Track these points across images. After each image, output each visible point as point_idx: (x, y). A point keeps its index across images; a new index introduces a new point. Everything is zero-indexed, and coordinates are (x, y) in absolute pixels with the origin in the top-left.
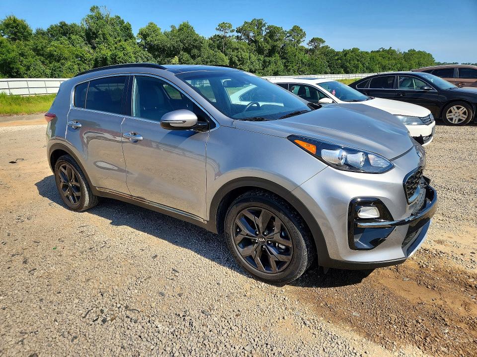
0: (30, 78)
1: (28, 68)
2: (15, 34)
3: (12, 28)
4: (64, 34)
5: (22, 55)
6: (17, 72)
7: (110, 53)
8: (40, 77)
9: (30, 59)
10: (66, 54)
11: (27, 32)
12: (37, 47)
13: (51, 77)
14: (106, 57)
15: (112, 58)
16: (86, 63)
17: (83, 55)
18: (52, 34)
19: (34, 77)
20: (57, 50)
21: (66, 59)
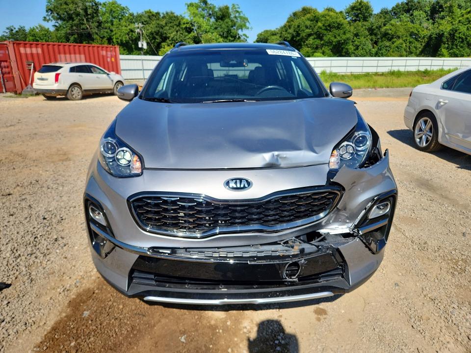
0: (356, 56)
1: (357, 48)
2: (357, 16)
3: (357, 10)
4: (408, 11)
5: (357, 35)
6: (346, 53)
7: (449, 28)
8: (365, 56)
9: (362, 39)
10: (401, 31)
11: (369, 13)
12: (372, 26)
13: (375, 56)
14: (443, 34)
15: (450, 34)
16: (419, 41)
17: (419, 32)
18: (394, 13)
19: (360, 56)
20: (393, 28)
21: (399, 37)
